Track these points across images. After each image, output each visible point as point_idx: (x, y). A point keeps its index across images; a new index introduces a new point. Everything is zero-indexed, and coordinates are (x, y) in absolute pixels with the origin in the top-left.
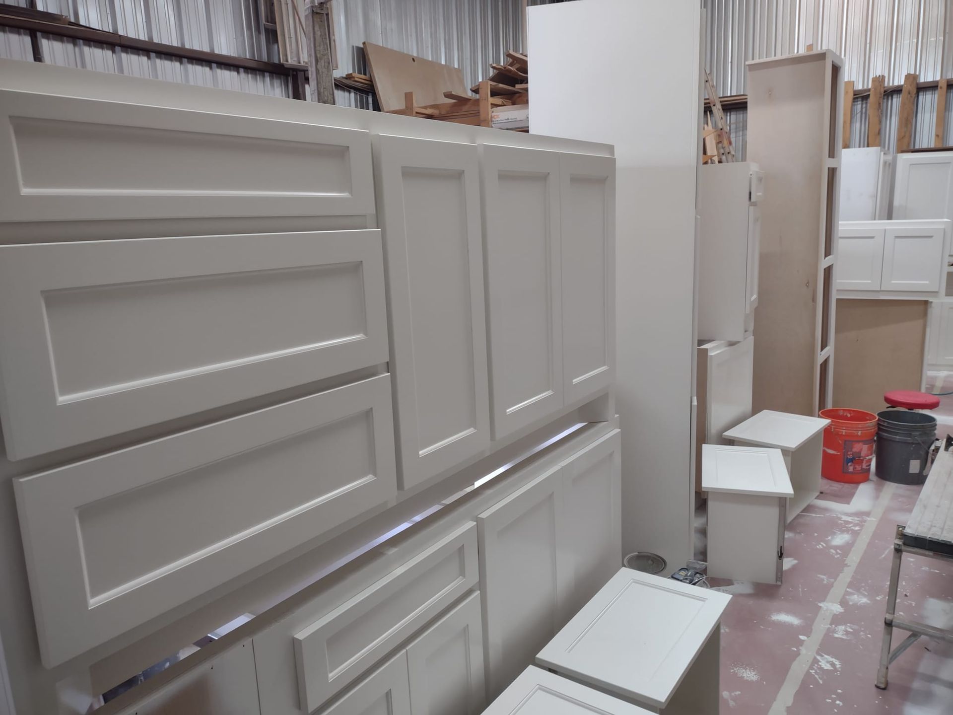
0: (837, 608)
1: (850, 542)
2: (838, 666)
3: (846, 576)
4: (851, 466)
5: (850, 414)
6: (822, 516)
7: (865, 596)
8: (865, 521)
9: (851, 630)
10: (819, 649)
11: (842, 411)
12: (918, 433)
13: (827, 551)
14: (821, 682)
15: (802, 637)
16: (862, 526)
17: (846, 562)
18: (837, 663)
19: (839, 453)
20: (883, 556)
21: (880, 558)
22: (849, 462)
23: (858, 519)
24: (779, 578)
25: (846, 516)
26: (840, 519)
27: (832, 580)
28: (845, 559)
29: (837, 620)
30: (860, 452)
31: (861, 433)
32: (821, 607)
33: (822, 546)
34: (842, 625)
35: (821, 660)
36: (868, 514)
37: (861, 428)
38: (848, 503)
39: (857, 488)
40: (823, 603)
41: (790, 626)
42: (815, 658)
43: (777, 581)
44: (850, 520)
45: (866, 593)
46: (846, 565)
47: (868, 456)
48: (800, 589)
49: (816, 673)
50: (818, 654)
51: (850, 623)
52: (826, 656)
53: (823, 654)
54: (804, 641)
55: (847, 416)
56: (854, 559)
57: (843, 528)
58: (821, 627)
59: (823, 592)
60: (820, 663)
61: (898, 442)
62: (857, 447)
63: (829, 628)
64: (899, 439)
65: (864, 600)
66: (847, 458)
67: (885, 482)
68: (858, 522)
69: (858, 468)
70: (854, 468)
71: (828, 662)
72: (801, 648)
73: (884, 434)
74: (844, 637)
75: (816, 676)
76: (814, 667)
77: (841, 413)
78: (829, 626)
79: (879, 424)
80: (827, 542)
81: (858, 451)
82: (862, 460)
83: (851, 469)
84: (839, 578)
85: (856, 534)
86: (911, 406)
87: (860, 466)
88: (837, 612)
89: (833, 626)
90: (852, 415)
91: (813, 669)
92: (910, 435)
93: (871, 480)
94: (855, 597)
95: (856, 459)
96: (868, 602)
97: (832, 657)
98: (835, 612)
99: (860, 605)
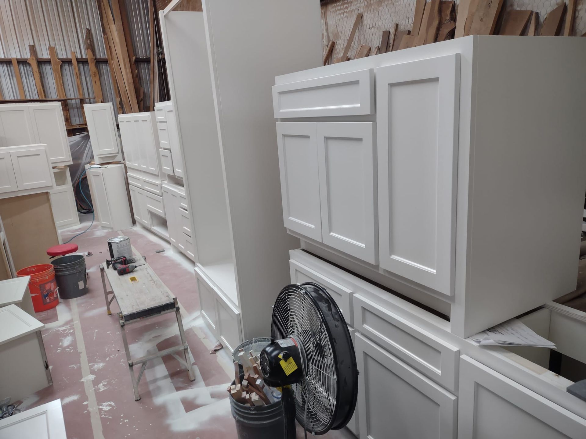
0: (92, 377)
1: (73, 340)
2: (113, 404)
3: (84, 358)
4: (47, 299)
5: (35, 269)
6: (48, 334)
7: (100, 362)
8: (73, 325)
9: (106, 383)
10: (97, 403)
11: (28, 269)
12: (78, 266)
13: (65, 351)
14: (111, 418)
15: (85, 403)
16: (73, 329)
17: (79, 351)
18: (112, 403)
19: (38, 294)
20: (95, 338)
21: (94, 340)
22: (46, 297)
23: (69, 326)
24: (50, 381)
25: (61, 327)
26: (59, 331)
27: (79, 365)
28: (77, 350)
29: (95, 383)
30: (50, 289)
31: (48, 277)
32: (83, 382)
33: (60, 350)
34: (100, 383)
35: (103, 408)
36: (72, 321)
37: (47, 274)
38: (57, 320)
39: (56, 310)
40: (83, 379)
41: (74, 402)
42: (99, 409)
43: (49, 383)
44: (65, 329)
45: (100, 361)
46: (80, 353)
47: (55, 289)
48: (65, 380)
49: (105, 415)
50: (99, 405)
51: (103, 380)
52: (104, 404)
53: (102, 404)
54: (87, 404)
55: (33, 271)
56: (81, 347)
57: (65, 334)
58: (90, 391)
59: (79, 373)
60: (103, 409)
61: (69, 275)
62: (47, 287)
63: (95, 389)
64: (68, 273)
65: (101, 365)
66: (44, 295)
67: (68, 300)
68: (70, 327)
69: (52, 298)
70: (50, 299)
71: (107, 406)
72: (88, 409)
73: (59, 273)
74: (105, 389)
75: (107, 417)
76: (102, 413)
77: (28, 270)
78: (94, 388)
79: (55, 269)
80: (61, 347)
81: (49, 288)
82: (53, 293)
83: (48, 300)
84: (81, 362)
85: (73, 334)
86: (64, 253)
87: (53, 297)
88: (93, 379)
89: (96, 387)
90: (36, 269)
91: (102, 415)
92: (74, 269)
93: (60, 302)
94: (96, 366)
95: (50, 294)
96: (104, 364)
97: (107, 402)
98: (92, 380)
99: (101, 368)
